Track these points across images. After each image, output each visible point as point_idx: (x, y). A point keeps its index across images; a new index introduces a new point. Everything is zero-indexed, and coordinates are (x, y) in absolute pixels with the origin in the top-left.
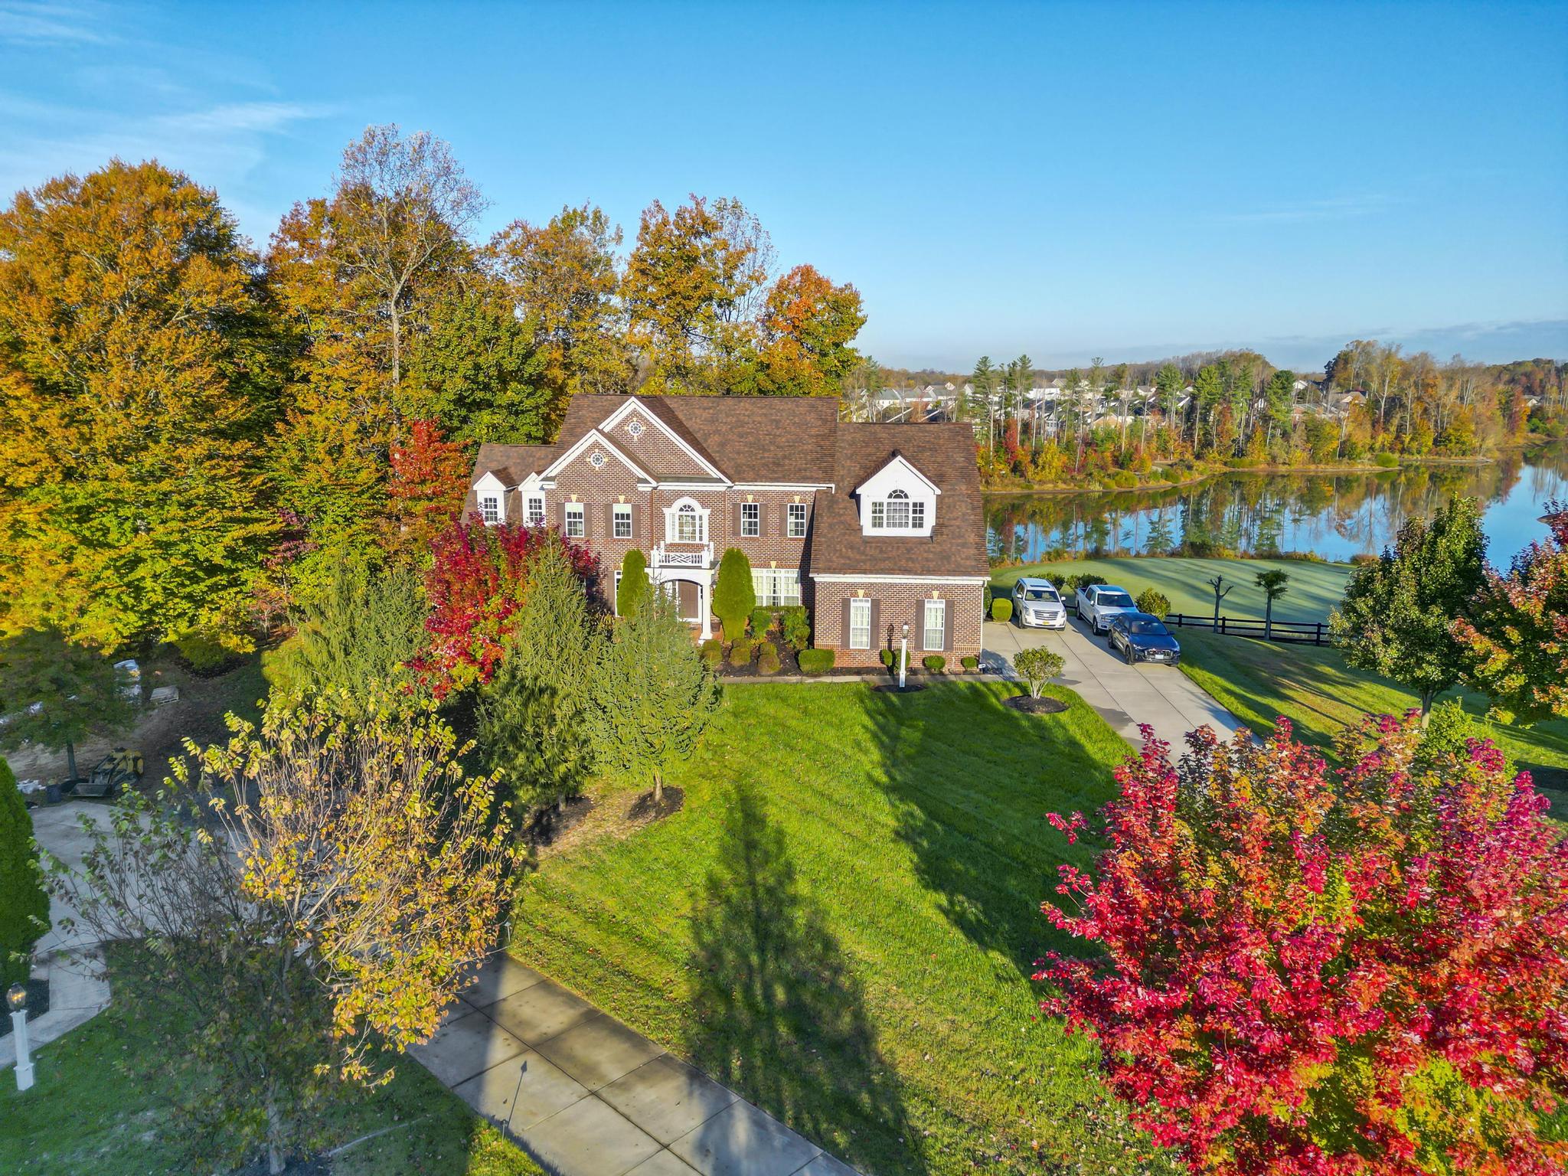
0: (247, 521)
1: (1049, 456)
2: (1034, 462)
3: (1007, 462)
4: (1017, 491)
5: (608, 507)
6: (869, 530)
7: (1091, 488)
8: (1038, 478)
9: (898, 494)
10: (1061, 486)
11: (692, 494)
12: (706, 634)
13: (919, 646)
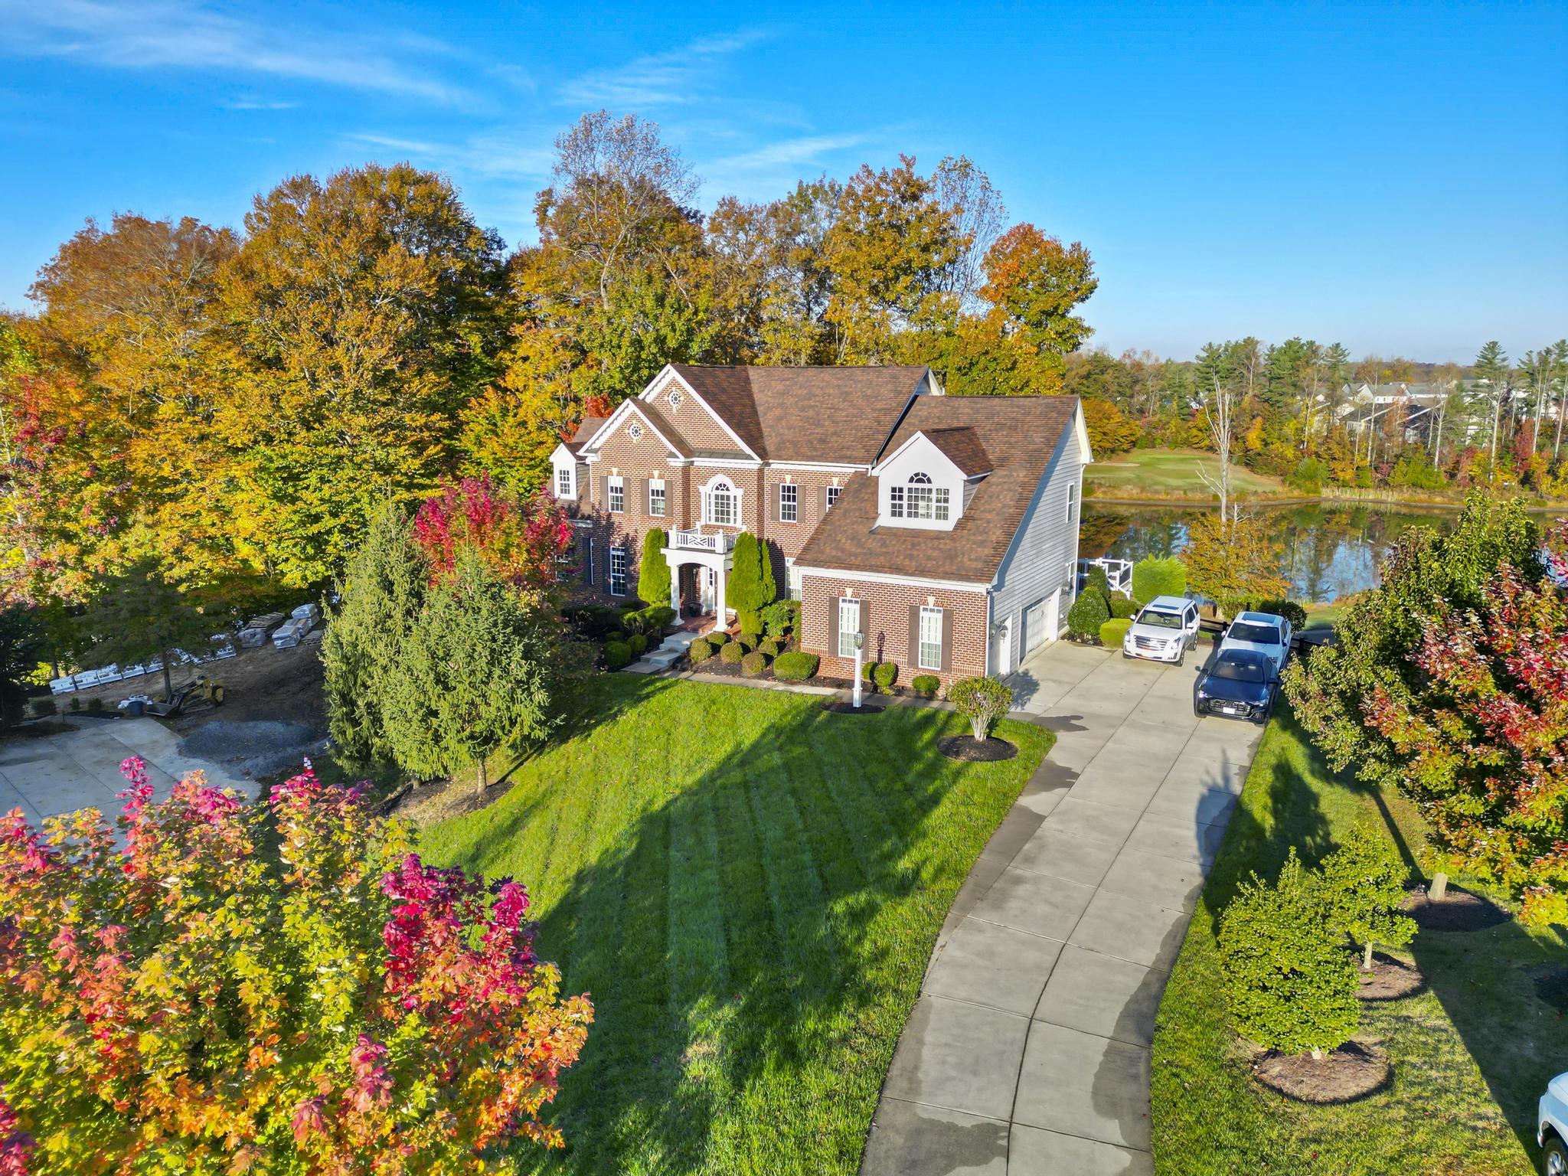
2: (1552, 473)
3: (1514, 471)
5: (645, 483)
8: (1555, 493)
9: (920, 478)
11: (726, 471)
12: (721, 626)
13: (913, 662)
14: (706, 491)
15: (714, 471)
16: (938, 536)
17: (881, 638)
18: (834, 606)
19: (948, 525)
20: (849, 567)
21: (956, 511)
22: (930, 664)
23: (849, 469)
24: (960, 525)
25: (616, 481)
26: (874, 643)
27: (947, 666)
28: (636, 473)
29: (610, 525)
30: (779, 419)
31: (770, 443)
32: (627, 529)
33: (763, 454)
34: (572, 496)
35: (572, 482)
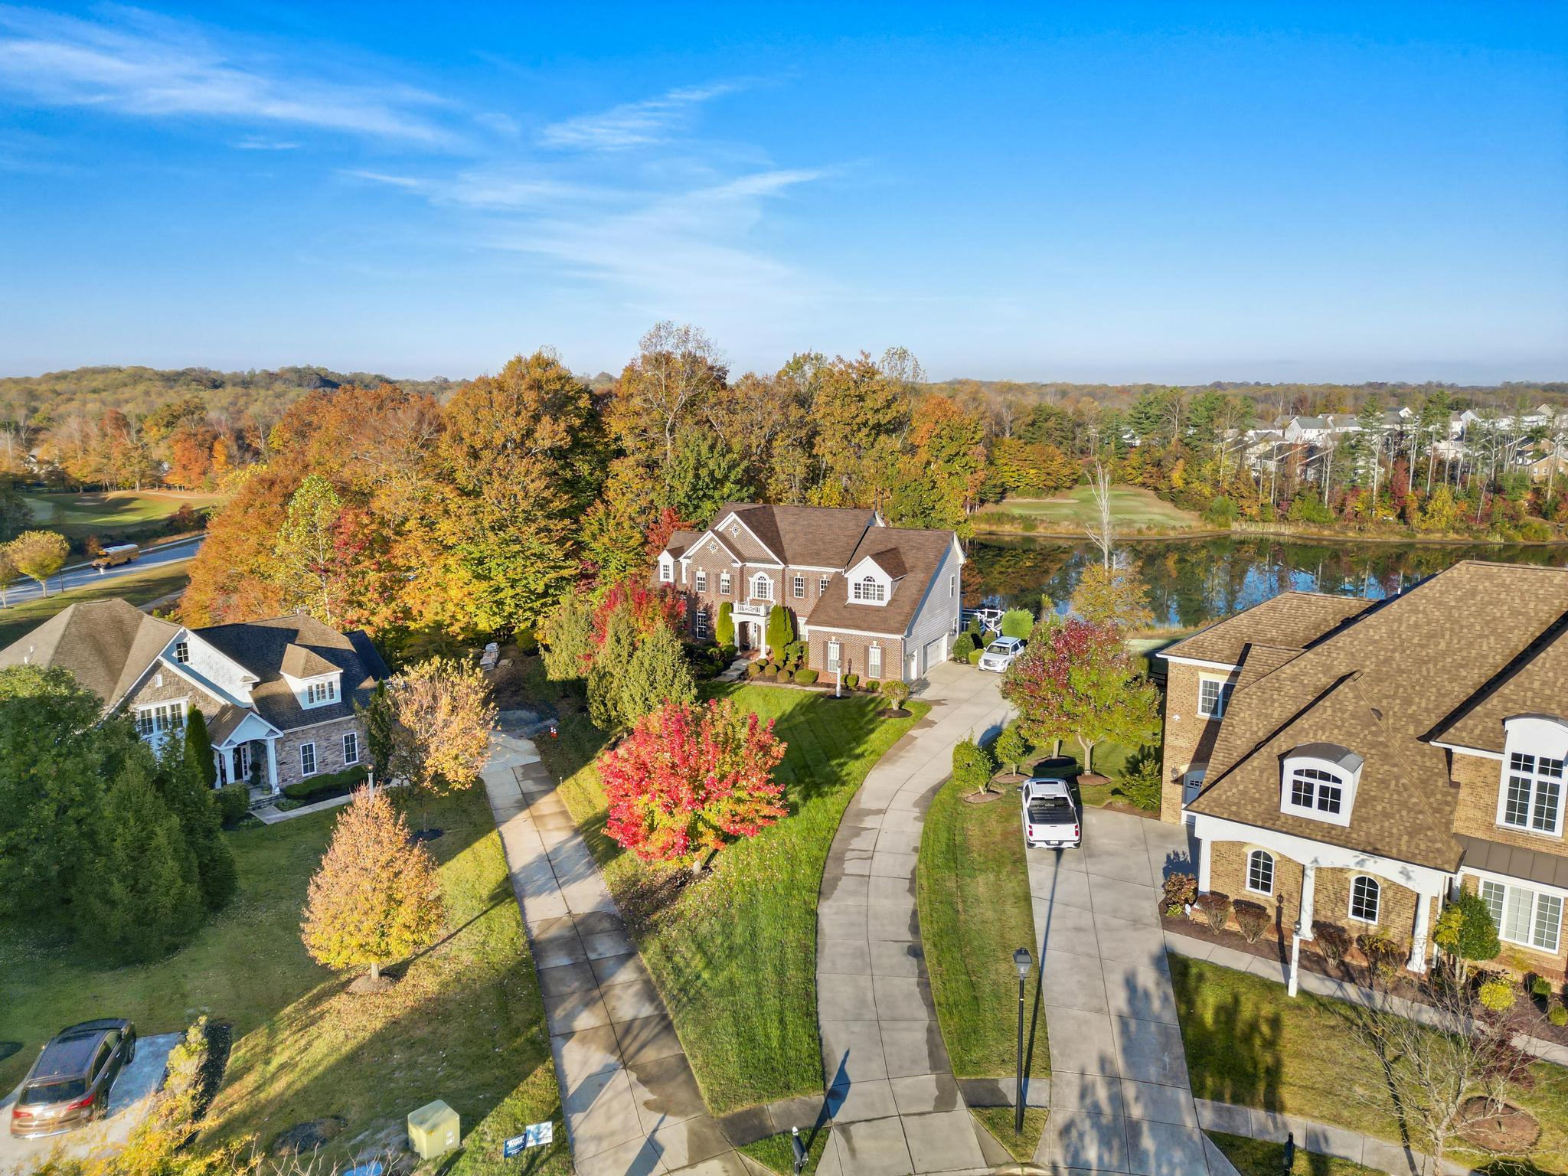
0: (561, 568)
1: (1439, 504)
2: (1422, 509)
3: (1393, 507)
4: (1395, 539)
5: (718, 576)
6: (852, 599)
7: (1490, 539)
8: (1424, 526)
9: (869, 579)
10: (1452, 536)
11: (765, 570)
12: (763, 656)
13: (866, 674)
14: (753, 581)
15: (757, 570)
16: (878, 609)
17: (850, 662)
18: (826, 644)
19: (884, 603)
20: (834, 626)
21: (888, 596)
22: (874, 676)
23: (833, 570)
24: (890, 603)
25: (701, 574)
26: (846, 665)
27: (883, 675)
28: (713, 571)
29: (697, 598)
30: (793, 540)
31: (788, 554)
32: (707, 601)
33: (785, 561)
34: (671, 580)
35: (671, 572)
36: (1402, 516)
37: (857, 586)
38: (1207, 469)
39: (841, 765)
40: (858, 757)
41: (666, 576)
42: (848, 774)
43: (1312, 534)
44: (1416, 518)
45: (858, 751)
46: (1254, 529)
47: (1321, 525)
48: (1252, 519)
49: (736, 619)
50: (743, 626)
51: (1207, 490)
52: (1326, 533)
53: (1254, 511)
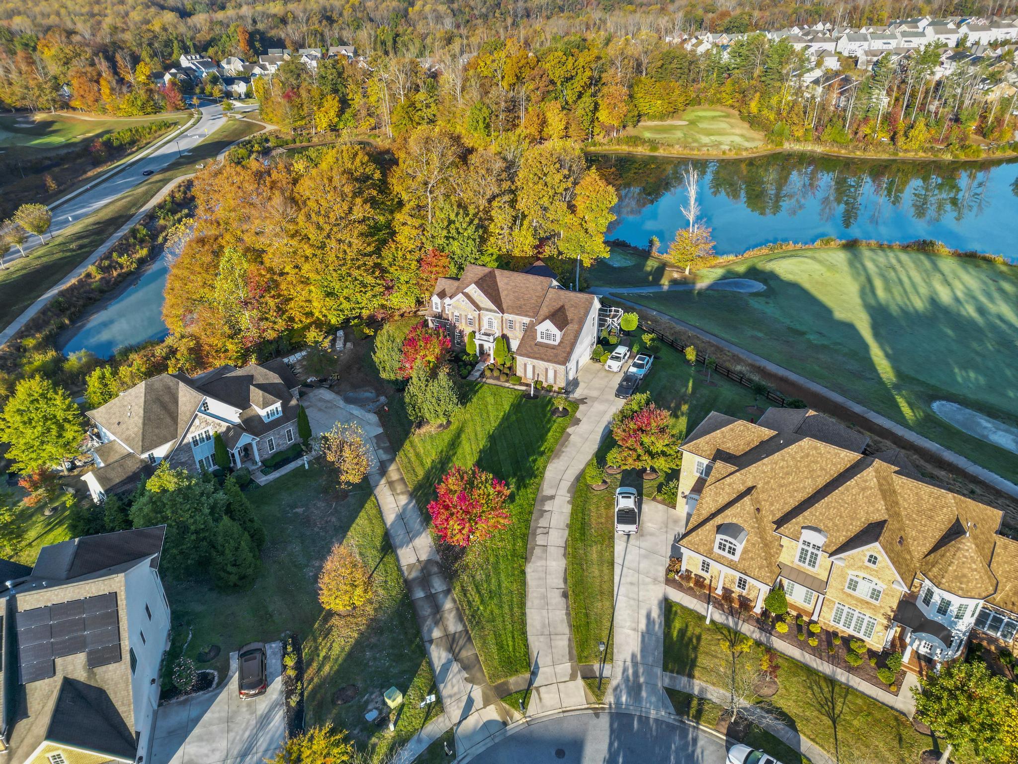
1: (917, 132)
2: (906, 135)
3: (888, 131)
4: (885, 156)
5: (466, 316)
6: (539, 339)
7: (944, 157)
8: (905, 147)
10: (921, 154)
12: (492, 361)
13: (546, 381)
14: (485, 321)
15: (487, 316)
16: (553, 346)
17: (538, 375)
18: (526, 366)
19: (556, 343)
20: (529, 358)
21: (558, 340)
22: (551, 383)
23: (529, 319)
24: (559, 345)
25: (456, 314)
26: (536, 376)
27: (555, 383)
28: (463, 313)
30: (507, 295)
31: (505, 306)
33: (503, 313)
34: (440, 310)
35: (439, 306)
36: (893, 139)
37: (542, 333)
38: (774, 101)
39: (535, 461)
40: (543, 453)
41: (437, 308)
42: (538, 469)
43: (834, 152)
44: (901, 141)
45: (542, 449)
46: (798, 147)
47: (841, 146)
48: (798, 140)
49: (477, 342)
50: (481, 346)
51: (772, 117)
52: (843, 151)
53: (799, 133)
